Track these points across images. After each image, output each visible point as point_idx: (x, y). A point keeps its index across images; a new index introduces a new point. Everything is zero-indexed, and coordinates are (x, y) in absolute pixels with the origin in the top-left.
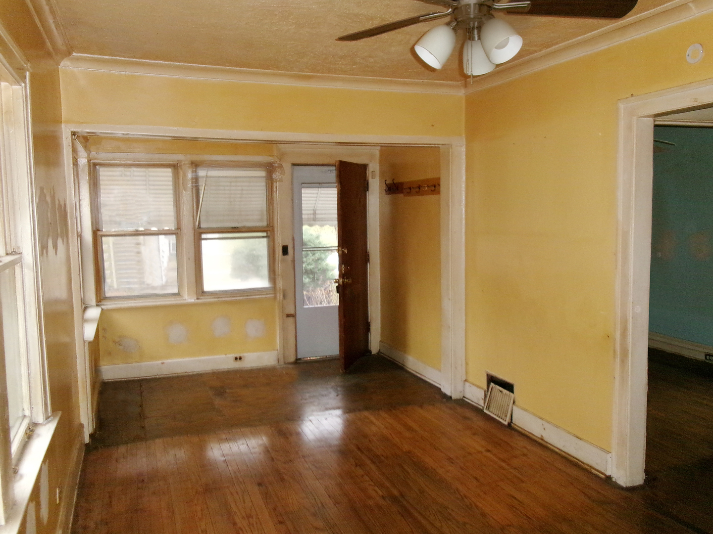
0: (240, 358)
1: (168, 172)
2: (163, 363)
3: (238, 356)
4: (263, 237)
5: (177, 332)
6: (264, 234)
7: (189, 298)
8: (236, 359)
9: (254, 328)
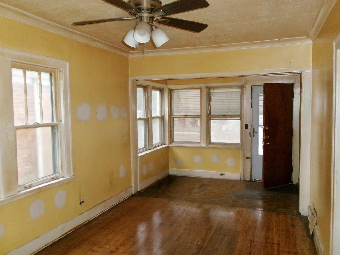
0: (223, 174)
1: (199, 91)
2: (191, 171)
3: (222, 172)
4: (238, 120)
5: (197, 159)
6: (239, 118)
7: (203, 145)
8: (221, 174)
9: (230, 161)
